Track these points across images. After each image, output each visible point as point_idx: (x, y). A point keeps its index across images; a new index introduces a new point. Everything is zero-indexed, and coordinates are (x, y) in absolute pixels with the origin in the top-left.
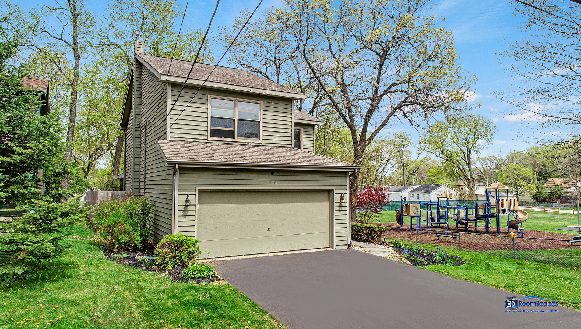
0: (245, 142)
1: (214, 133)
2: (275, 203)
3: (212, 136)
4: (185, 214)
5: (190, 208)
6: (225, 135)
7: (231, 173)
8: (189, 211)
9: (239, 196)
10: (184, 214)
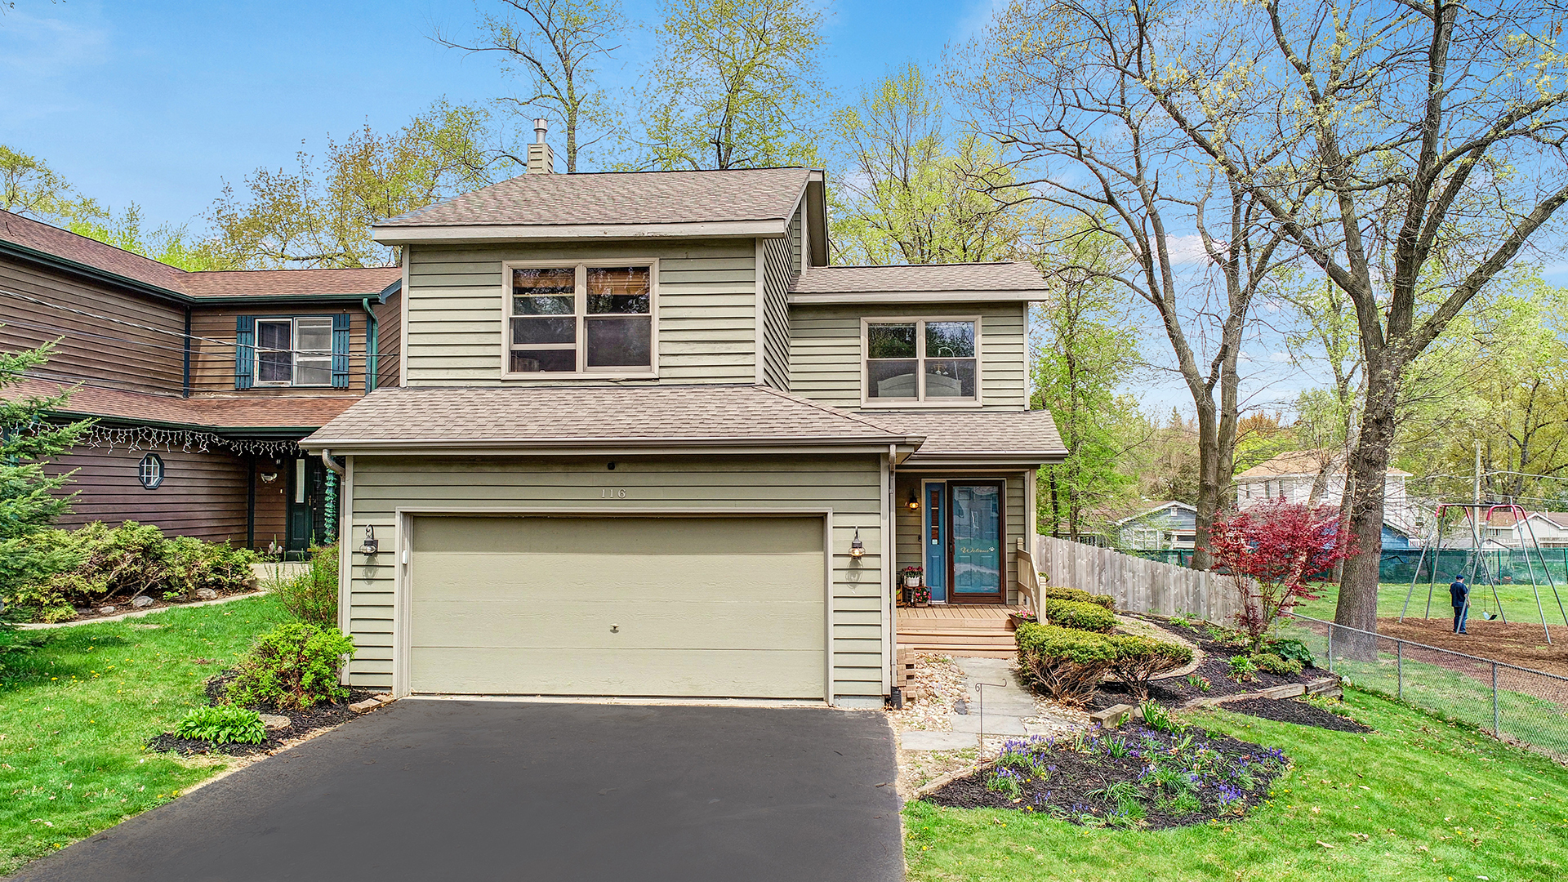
0: (607, 380)
1: (520, 361)
2: (634, 553)
3: (512, 368)
4: (370, 576)
5: (380, 559)
6: (550, 362)
7: (488, 469)
8: (380, 569)
9: (525, 529)
10: (367, 575)
